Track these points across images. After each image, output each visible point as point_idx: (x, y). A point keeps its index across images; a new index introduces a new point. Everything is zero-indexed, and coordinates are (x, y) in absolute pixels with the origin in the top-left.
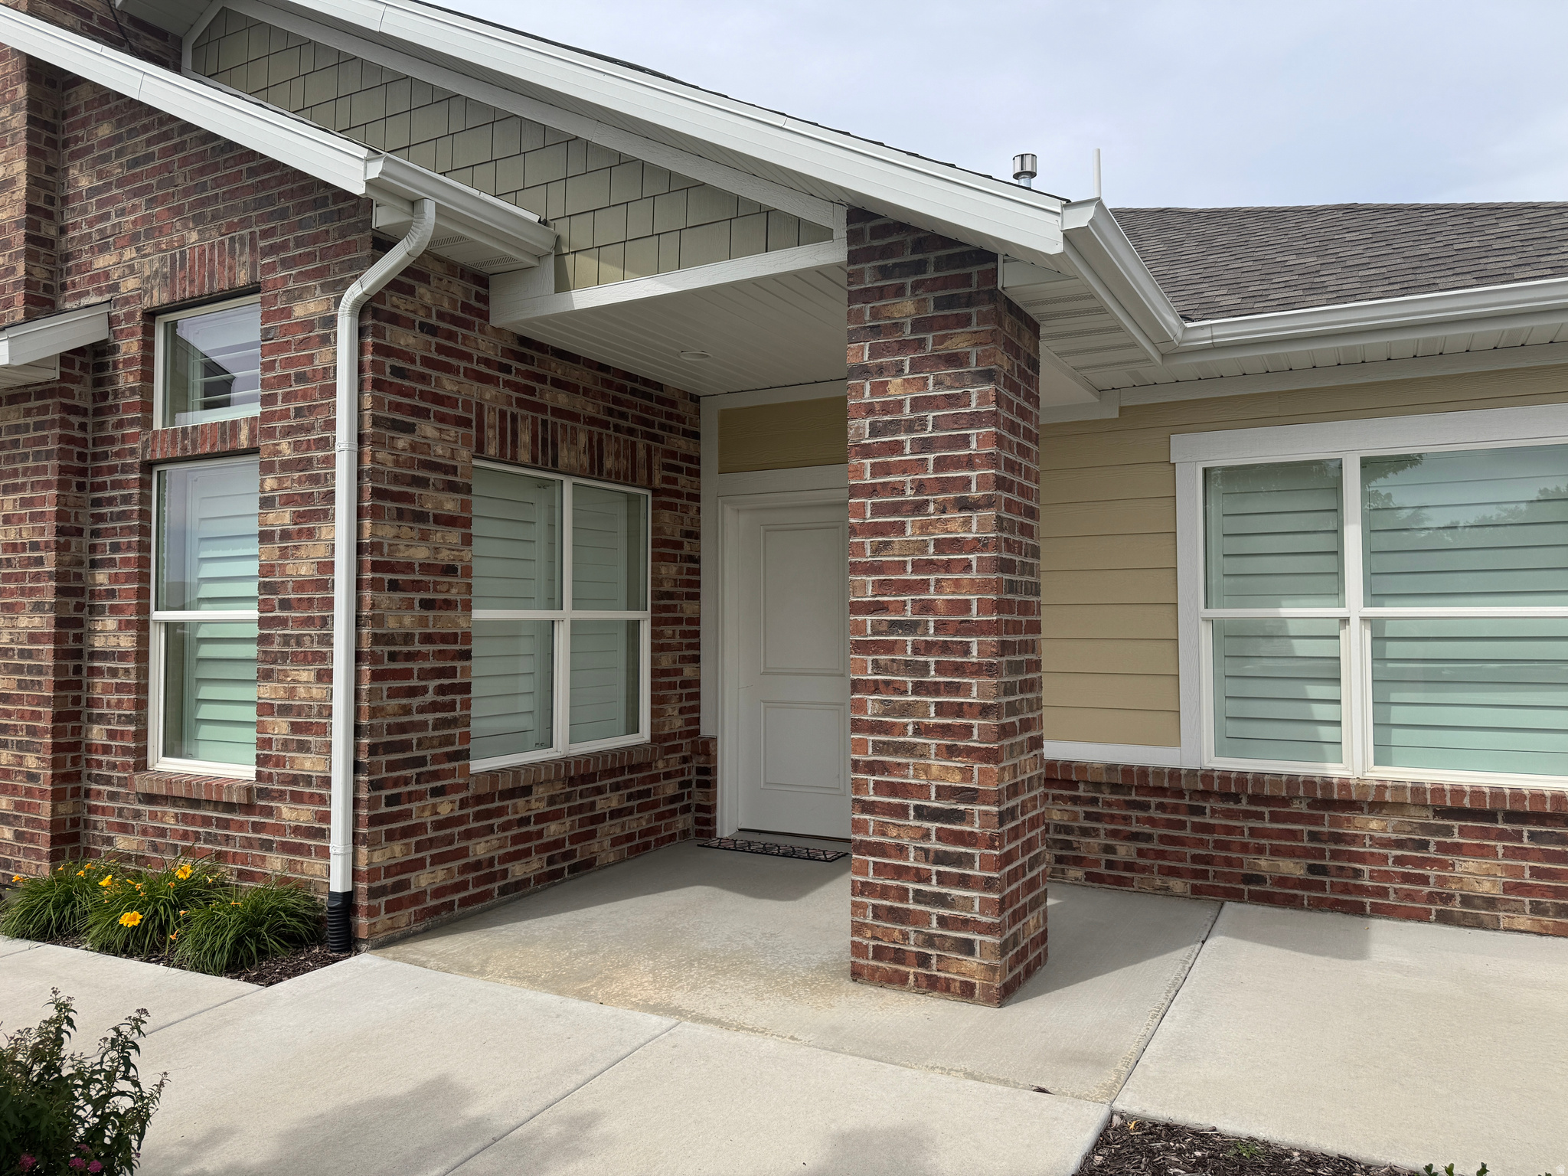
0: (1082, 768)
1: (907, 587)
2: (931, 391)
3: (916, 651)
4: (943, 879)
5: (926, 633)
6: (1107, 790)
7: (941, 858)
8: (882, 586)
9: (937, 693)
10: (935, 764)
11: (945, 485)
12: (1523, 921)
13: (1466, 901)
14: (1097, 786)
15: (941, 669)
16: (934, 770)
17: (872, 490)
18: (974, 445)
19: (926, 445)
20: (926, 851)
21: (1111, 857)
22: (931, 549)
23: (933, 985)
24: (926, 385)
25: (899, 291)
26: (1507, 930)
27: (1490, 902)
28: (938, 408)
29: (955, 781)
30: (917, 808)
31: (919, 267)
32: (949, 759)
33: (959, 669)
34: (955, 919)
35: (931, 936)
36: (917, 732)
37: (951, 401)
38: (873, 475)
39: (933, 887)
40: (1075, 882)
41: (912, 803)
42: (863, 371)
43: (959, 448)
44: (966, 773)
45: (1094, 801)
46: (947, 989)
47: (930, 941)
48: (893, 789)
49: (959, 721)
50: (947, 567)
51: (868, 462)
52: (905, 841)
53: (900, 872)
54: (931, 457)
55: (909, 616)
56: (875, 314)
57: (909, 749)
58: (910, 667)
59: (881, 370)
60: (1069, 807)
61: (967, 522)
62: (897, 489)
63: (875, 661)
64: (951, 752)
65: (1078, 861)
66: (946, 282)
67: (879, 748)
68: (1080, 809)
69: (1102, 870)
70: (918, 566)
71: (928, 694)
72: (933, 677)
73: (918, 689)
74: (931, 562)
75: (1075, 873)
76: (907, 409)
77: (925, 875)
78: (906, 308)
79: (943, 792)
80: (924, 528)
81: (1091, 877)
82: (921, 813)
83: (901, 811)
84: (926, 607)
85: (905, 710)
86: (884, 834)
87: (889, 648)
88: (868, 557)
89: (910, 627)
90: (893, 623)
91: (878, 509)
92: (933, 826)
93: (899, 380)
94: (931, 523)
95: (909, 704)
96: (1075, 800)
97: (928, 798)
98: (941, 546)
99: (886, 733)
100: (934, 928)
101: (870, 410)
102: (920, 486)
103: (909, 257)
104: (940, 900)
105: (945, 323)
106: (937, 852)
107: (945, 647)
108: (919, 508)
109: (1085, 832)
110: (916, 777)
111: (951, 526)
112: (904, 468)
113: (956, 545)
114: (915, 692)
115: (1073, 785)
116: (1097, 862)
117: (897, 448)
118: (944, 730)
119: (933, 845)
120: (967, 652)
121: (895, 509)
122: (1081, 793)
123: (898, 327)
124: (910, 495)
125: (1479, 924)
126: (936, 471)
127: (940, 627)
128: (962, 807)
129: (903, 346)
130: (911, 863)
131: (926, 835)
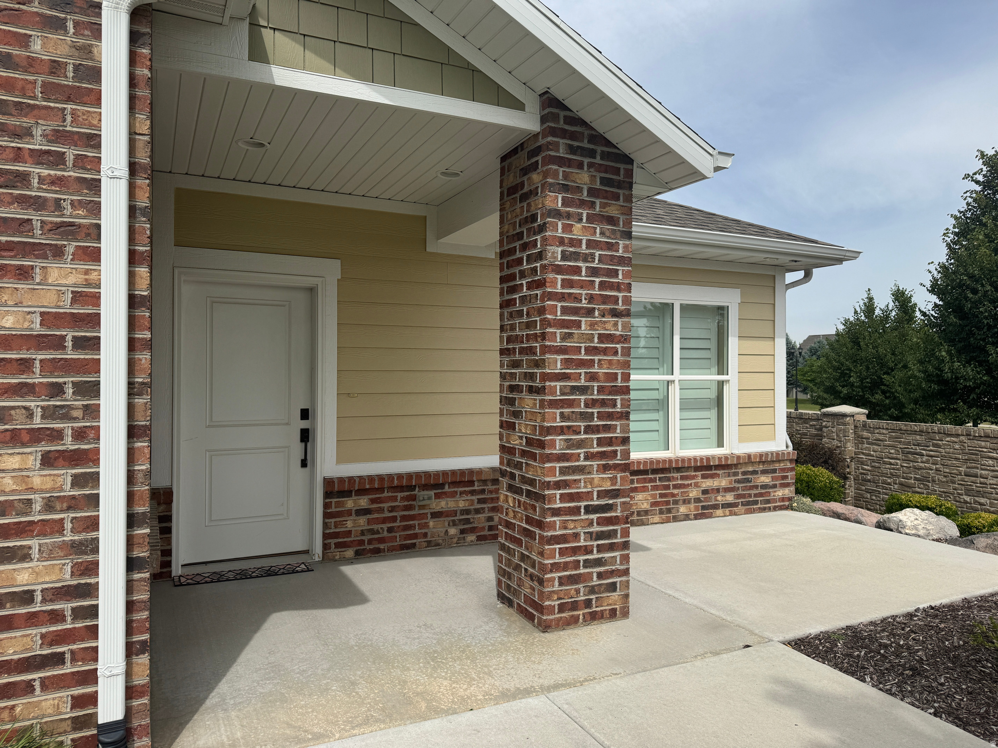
0: (480, 472)
1: (582, 364)
2: (598, 237)
3: (587, 405)
4: (600, 549)
5: (592, 394)
6: (489, 483)
7: (600, 536)
8: (567, 363)
9: (598, 432)
10: (596, 476)
11: (605, 299)
13: (639, 514)
14: (484, 482)
15: (601, 416)
16: (596, 481)
17: (562, 297)
18: (620, 277)
19: (594, 272)
20: (591, 533)
21: (491, 523)
22: (596, 340)
23: (594, 617)
24: (595, 233)
25: (580, 166)
26: (652, 524)
27: (646, 512)
28: (602, 249)
29: (608, 486)
30: (586, 507)
31: (592, 153)
32: (604, 472)
33: (610, 416)
34: (606, 572)
35: (593, 587)
36: (587, 458)
37: (610, 246)
38: (563, 287)
39: (595, 556)
40: (471, 544)
41: (583, 504)
42: (557, 214)
43: (612, 277)
44: (613, 480)
45: (483, 491)
46: (602, 617)
47: (592, 590)
48: (572, 497)
49: (610, 449)
50: (605, 351)
51: (559, 277)
52: (579, 530)
53: (575, 551)
54: (597, 280)
55: (583, 382)
56: (566, 176)
57: (581, 470)
58: (585, 416)
59: (569, 216)
60: (469, 497)
61: (616, 324)
62: (577, 298)
63: (562, 414)
64: (605, 468)
65: (473, 530)
66: (606, 169)
67: (563, 471)
68: (475, 498)
69: (486, 533)
70: (589, 351)
71: (593, 433)
72: (596, 422)
73: (589, 430)
74: (595, 348)
75: (471, 538)
76: (584, 246)
77: (589, 549)
78: (583, 178)
79: (602, 494)
80: (592, 325)
81: (480, 538)
82: (589, 510)
83: (576, 511)
84: (593, 377)
85: (580, 444)
86: (566, 528)
87: (570, 403)
88: (558, 343)
89: (583, 390)
90: (573, 387)
91: (565, 311)
92: (594, 517)
93: (579, 226)
94: (596, 323)
95: (582, 440)
96: (472, 493)
97: (592, 500)
98: (602, 338)
99: (568, 460)
100: (595, 581)
101: (561, 241)
102: (591, 298)
103: (585, 144)
104: (599, 562)
105: (606, 195)
106: (597, 533)
107: (603, 403)
108: (590, 312)
109: (477, 511)
110: (585, 487)
111: (608, 326)
112: (582, 285)
113: (609, 338)
114: (586, 432)
115: (471, 483)
116: (483, 528)
117: (577, 271)
118: (602, 455)
119: (596, 529)
120: (614, 405)
121: (575, 311)
122: (476, 488)
123: (579, 189)
124: (584, 304)
126: (600, 289)
127: (601, 390)
128: (611, 502)
129: (582, 203)
130: (582, 543)
131: (591, 524)
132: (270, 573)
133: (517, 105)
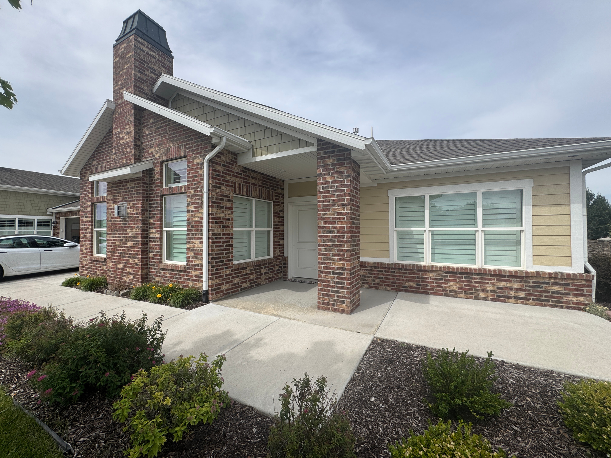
0: (368, 263)
1: (331, 223)
2: (336, 179)
3: (332, 237)
4: (338, 287)
5: (335, 233)
6: (373, 268)
7: (338, 283)
8: (325, 223)
9: (337, 247)
10: (337, 262)
11: (339, 200)
12: (463, 296)
13: (451, 291)
14: (371, 267)
15: (338, 241)
16: (336, 264)
17: (323, 201)
18: (345, 191)
19: (335, 191)
20: (334, 281)
21: (374, 282)
22: (336, 215)
23: (335, 310)
24: (335, 178)
25: (329, 157)
26: (459, 298)
27: (456, 292)
28: (338, 183)
29: (341, 266)
30: (332, 272)
31: (333, 152)
32: (340, 261)
33: (342, 241)
34: (341, 296)
35: (335, 300)
36: (333, 256)
37: (340, 182)
38: (323, 198)
39: (336, 289)
40: (366, 288)
41: (331, 271)
42: (321, 175)
43: (342, 192)
44: (343, 264)
45: (371, 270)
46: (339, 311)
47: (335, 301)
48: (327, 268)
49: (342, 253)
50: (340, 219)
51: (322, 195)
52: (330, 279)
53: (328, 286)
54: (336, 194)
55: (331, 230)
56: (323, 163)
57: (331, 259)
58: (331, 241)
59: (325, 174)
60: (365, 271)
61: (344, 209)
62: (329, 201)
63: (323, 240)
64: (340, 260)
65: (367, 283)
66: (339, 156)
67: (324, 259)
68: (368, 272)
69: (372, 285)
70: (333, 219)
71: (335, 247)
72: (336, 243)
73: (333, 246)
74: (336, 217)
75: (366, 286)
76: (331, 183)
77: (334, 287)
78: (330, 161)
79: (338, 269)
80: (334, 210)
81: (370, 287)
82: (333, 273)
83: (329, 273)
84: (335, 228)
85: (330, 250)
86: (325, 278)
87: (327, 237)
88: (322, 217)
89: (331, 232)
90: (327, 231)
91: (324, 206)
92: (336, 276)
93: (329, 177)
94: (336, 209)
95: (331, 249)
96: (367, 270)
97: (335, 270)
98: (338, 214)
99: (326, 256)
100: (336, 298)
101: (322, 183)
102: (333, 201)
103: (331, 150)
104: (337, 292)
105: (339, 164)
106: (337, 282)
107: (339, 237)
108: (333, 205)
109: (369, 277)
110: (332, 265)
111: (340, 210)
112: (330, 196)
113: (341, 214)
114: (332, 247)
115: (366, 267)
116: (371, 284)
117: (329, 192)
118: (339, 255)
119: (336, 280)
120: (344, 238)
121: (328, 206)
122: (368, 268)
123: (329, 165)
124: (331, 203)
125: (453, 296)
126: (337, 197)
127: (338, 232)
128: (342, 272)
129: (330, 169)
130: (331, 284)
131: (334, 278)
132: (304, 282)
133: (312, 145)
